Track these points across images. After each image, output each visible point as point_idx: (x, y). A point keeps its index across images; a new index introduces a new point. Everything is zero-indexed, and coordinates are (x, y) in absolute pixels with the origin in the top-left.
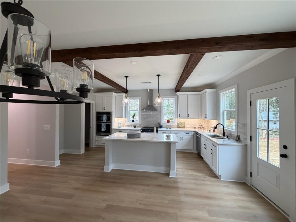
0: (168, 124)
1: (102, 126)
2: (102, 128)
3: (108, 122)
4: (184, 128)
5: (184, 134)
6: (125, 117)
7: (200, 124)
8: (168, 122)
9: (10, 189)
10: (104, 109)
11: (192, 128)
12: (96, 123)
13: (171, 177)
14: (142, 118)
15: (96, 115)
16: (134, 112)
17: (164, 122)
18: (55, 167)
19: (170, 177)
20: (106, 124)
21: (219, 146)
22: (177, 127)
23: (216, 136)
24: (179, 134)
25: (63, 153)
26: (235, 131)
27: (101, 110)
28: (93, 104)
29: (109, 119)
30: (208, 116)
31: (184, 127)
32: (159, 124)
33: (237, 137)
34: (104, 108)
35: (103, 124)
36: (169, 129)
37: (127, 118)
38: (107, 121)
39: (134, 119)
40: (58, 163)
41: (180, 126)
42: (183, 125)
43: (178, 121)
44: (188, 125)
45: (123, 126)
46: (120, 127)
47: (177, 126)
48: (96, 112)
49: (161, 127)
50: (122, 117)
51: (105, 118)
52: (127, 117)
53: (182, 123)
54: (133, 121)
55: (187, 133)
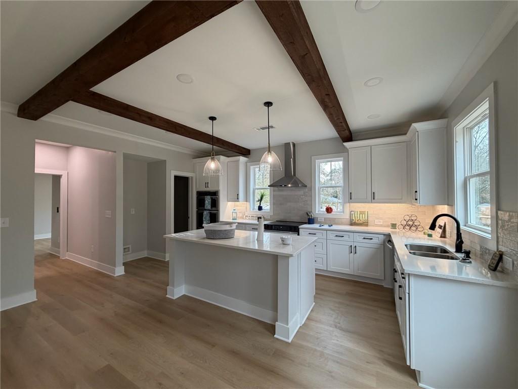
0: (329, 216)
1: (204, 216)
2: (204, 220)
3: (214, 209)
4: (367, 225)
5: (358, 240)
6: (247, 201)
7: (407, 218)
8: (329, 210)
9: (36, 300)
10: (207, 186)
11: (388, 226)
12: (197, 211)
13: (277, 339)
14: (275, 202)
15: (197, 197)
16: (262, 191)
17: (319, 210)
18: (113, 276)
19: (275, 336)
20: (210, 213)
21: (412, 279)
22: (349, 223)
23: (439, 250)
24: (346, 238)
25: (146, 256)
26: (490, 236)
27: (204, 189)
28: (192, 177)
29: (215, 203)
30: (421, 195)
31: (365, 224)
32: (308, 215)
33: (492, 259)
34: (207, 184)
35: (205, 213)
36: (326, 227)
37: (249, 202)
38: (212, 207)
39: (261, 205)
40: (120, 271)
41: (355, 219)
42: (363, 218)
43: (353, 210)
44: (378, 219)
45: (242, 218)
46: (236, 219)
47: (349, 220)
48: (197, 192)
49: (311, 221)
50: (238, 201)
51: (208, 201)
52: (250, 200)
53: (362, 213)
54: (260, 208)
55: (368, 236)
